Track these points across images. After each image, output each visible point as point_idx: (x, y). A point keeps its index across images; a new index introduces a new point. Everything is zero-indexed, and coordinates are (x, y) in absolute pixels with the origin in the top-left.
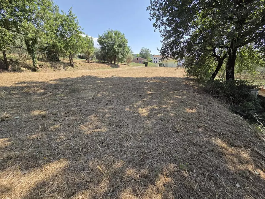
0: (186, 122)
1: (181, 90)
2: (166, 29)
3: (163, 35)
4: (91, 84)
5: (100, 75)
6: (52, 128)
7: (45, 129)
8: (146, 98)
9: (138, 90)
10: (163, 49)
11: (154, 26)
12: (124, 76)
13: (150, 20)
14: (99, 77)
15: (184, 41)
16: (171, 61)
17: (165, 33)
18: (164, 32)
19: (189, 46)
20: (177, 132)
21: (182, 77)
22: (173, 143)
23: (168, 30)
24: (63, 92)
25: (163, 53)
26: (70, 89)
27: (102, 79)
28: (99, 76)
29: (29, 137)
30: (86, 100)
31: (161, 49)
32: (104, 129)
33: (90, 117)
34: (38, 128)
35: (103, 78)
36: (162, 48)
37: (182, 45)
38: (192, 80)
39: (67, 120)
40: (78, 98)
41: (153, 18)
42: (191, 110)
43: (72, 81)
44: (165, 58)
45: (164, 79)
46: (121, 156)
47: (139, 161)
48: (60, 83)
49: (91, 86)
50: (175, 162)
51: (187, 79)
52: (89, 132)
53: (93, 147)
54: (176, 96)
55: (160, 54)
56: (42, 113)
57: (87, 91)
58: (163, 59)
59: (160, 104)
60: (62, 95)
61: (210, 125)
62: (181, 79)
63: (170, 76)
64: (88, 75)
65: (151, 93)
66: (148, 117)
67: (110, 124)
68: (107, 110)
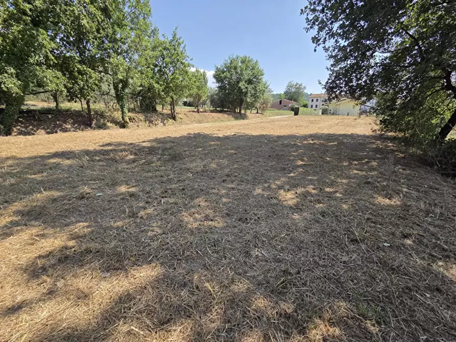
0: (374, 223)
1: (366, 160)
2: (338, 44)
3: (331, 57)
4: (201, 147)
5: (216, 132)
6: (142, 213)
7: (133, 215)
8: (294, 173)
9: (279, 157)
10: (330, 81)
11: (313, 42)
12: (255, 133)
13: (307, 32)
14: (214, 136)
15: (377, 63)
16: (347, 104)
17: (336, 51)
18: (334, 50)
19: (388, 72)
20: (354, 241)
21: (369, 133)
22: (344, 262)
23: (342, 45)
24: (159, 159)
25: (331, 88)
26: (170, 155)
27: (219, 139)
28: (214, 134)
29: (112, 224)
30: (191, 173)
31: (327, 83)
32: (219, 223)
33: (197, 201)
34: (124, 212)
35: (219, 137)
36: (329, 79)
37: (371, 72)
38: (393, 139)
39: (164, 202)
40: (181, 169)
41: (311, 27)
42: (387, 201)
43: (174, 142)
44: (334, 98)
45: (330, 137)
46: (246, 272)
47: (277, 286)
48: (156, 145)
49: (201, 149)
50: (348, 298)
51: (380, 137)
52: (195, 225)
53: (201, 251)
54: (356, 172)
55: (324, 91)
56: (130, 190)
57: (193, 158)
58: (330, 100)
59: (321, 185)
60: (159, 163)
61: (433, 235)
62: (368, 137)
63: (342, 132)
64: (196, 132)
65: (304, 164)
66: (297, 208)
67: (228, 215)
68: (224, 191)
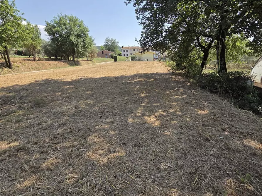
0: (207, 126)
1: (176, 89)
2: (145, 16)
3: (141, 23)
4: (59, 92)
5: (63, 77)
6: (44, 165)
7: (36, 170)
8: (144, 103)
9: (127, 93)
10: (142, 39)
11: (136, 13)
12: (97, 76)
13: (126, 5)
14: (63, 80)
15: (166, 30)
16: (152, 54)
17: (144, 20)
18: (143, 19)
19: (172, 35)
20: (207, 140)
21: (165, 71)
22: (212, 155)
23: (147, 16)
25: (144, 43)
26: (30, 102)
27: (69, 83)
28: (62, 79)
29: (18, 185)
30: (68, 115)
31: (140, 40)
32: (122, 153)
33: (90, 139)
34: (23, 170)
35: (69, 82)
36: (141, 38)
37: (164, 35)
38: (179, 74)
39: (60, 148)
40: (54, 114)
41: (129, 2)
42: (203, 112)
43: (27, 90)
44: (145, 50)
46: (168, 184)
47: (194, 185)
48: (8, 95)
49: (59, 93)
50: (229, 176)
51: (173, 74)
52: (105, 160)
53: (127, 180)
54: (177, 97)
55: (139, 46)
56: (12, 145)
57: (59, 102)
58: (144, 51)
59: (165, 108)
60: (21, 112)
61: (233, 126)
62: (166, 74)
63: (152, 72)
64: (44, 78)
65: (146, 96)
66: (163, 127)
67: (124, 144)
68: (107, 126)
